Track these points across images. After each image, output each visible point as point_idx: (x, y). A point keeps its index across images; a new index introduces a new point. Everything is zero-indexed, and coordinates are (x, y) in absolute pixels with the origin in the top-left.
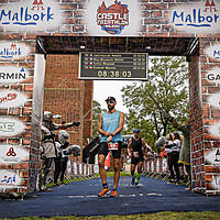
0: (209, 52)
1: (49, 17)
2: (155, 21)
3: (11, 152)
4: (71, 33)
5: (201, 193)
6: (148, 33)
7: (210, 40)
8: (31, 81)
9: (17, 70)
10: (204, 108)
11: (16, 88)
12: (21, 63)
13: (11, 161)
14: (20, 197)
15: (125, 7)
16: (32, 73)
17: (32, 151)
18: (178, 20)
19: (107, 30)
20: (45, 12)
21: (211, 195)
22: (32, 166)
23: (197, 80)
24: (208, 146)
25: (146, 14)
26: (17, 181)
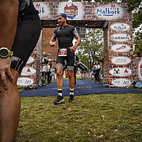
1: (43, 12)
2: (89, 13)
3: (29, 70)
4: (53, 19)
5: (107, 86)
6: (86, 19)
7: (113, 22)
10: (110, 51)
14: (33, 89)
15: (76, 7)
17: (37, 70)
18: (99, 13)
19: (68, 17)
20: (41, 9)
21: (111, 87)
22: (37, 76)
23: (107, 39)
24: (111, 67)
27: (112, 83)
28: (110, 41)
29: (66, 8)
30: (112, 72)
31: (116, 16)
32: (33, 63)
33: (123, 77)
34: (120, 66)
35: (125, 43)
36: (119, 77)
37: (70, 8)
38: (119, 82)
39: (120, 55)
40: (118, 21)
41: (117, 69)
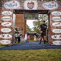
0: (53, 13)
1: (16, 5)
2: (40, 6)
3: (8, 36)
4: (21, 9)
5: (50, 45)
6: (39, 9)
7: (53, 11)
8: (12, 20)
9: (9, 17)
10: (51, 26)
11: (9, 22)
12: (10, 16)
13: (8, 38)
14: (10, 46)
16: (13, 18)
17: (13, 36)
18: (46, 6)
19: (29, 8)
20: (15, 4)
21: (52, 45)
22: (13, 39)
23: (50, 20)
24: (52, 34)
25: (38, 5)
26: (9, 42)
27: (53, 43)
28: (52, 20)
29: (28, 3)
30: (53, 37)
31: (54, 8)
32: (11, 32)
33: (59, 40)
34: (57, 34)
35: (59, 22)
36: (57, 40)
37: (30, 4)
38: (56, 43)
39: (57, 28)
40: (56, 10)
41: (55, 36)
